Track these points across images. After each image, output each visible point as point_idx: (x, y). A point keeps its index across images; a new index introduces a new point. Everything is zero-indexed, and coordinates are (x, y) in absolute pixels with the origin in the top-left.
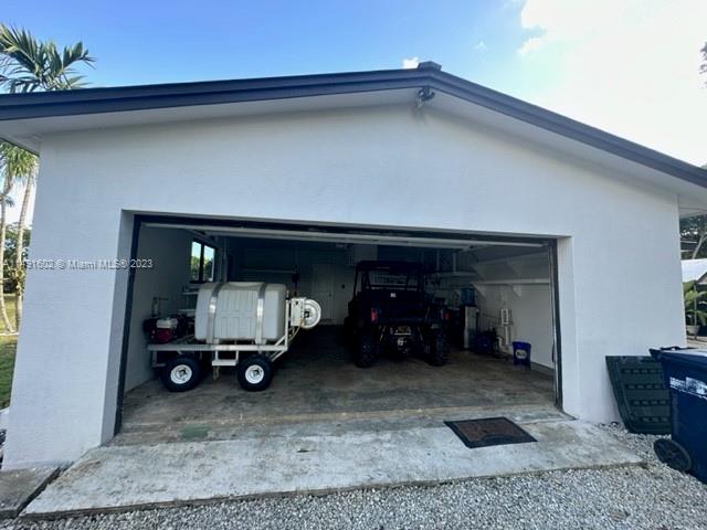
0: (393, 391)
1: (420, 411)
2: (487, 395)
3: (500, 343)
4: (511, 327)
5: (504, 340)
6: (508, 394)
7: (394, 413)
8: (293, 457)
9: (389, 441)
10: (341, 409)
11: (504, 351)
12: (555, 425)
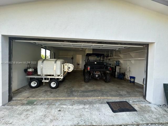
0: (93, 91)
1: (99, 98)
2: (121, 93)
3: (126, 76)
4: (130, 72)
5: (127, 76)
6: (128, 93)
7: (91, 98)
8: (56, 113)
9: (87, 109)
10: (76, 96)
11: (127, 78)
12: (143, 105)
